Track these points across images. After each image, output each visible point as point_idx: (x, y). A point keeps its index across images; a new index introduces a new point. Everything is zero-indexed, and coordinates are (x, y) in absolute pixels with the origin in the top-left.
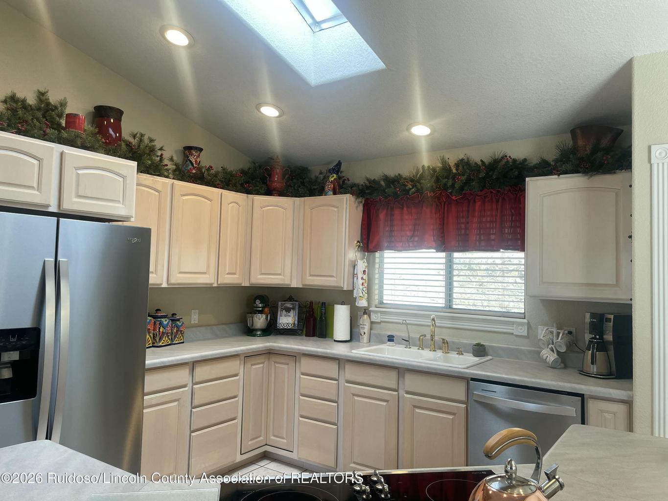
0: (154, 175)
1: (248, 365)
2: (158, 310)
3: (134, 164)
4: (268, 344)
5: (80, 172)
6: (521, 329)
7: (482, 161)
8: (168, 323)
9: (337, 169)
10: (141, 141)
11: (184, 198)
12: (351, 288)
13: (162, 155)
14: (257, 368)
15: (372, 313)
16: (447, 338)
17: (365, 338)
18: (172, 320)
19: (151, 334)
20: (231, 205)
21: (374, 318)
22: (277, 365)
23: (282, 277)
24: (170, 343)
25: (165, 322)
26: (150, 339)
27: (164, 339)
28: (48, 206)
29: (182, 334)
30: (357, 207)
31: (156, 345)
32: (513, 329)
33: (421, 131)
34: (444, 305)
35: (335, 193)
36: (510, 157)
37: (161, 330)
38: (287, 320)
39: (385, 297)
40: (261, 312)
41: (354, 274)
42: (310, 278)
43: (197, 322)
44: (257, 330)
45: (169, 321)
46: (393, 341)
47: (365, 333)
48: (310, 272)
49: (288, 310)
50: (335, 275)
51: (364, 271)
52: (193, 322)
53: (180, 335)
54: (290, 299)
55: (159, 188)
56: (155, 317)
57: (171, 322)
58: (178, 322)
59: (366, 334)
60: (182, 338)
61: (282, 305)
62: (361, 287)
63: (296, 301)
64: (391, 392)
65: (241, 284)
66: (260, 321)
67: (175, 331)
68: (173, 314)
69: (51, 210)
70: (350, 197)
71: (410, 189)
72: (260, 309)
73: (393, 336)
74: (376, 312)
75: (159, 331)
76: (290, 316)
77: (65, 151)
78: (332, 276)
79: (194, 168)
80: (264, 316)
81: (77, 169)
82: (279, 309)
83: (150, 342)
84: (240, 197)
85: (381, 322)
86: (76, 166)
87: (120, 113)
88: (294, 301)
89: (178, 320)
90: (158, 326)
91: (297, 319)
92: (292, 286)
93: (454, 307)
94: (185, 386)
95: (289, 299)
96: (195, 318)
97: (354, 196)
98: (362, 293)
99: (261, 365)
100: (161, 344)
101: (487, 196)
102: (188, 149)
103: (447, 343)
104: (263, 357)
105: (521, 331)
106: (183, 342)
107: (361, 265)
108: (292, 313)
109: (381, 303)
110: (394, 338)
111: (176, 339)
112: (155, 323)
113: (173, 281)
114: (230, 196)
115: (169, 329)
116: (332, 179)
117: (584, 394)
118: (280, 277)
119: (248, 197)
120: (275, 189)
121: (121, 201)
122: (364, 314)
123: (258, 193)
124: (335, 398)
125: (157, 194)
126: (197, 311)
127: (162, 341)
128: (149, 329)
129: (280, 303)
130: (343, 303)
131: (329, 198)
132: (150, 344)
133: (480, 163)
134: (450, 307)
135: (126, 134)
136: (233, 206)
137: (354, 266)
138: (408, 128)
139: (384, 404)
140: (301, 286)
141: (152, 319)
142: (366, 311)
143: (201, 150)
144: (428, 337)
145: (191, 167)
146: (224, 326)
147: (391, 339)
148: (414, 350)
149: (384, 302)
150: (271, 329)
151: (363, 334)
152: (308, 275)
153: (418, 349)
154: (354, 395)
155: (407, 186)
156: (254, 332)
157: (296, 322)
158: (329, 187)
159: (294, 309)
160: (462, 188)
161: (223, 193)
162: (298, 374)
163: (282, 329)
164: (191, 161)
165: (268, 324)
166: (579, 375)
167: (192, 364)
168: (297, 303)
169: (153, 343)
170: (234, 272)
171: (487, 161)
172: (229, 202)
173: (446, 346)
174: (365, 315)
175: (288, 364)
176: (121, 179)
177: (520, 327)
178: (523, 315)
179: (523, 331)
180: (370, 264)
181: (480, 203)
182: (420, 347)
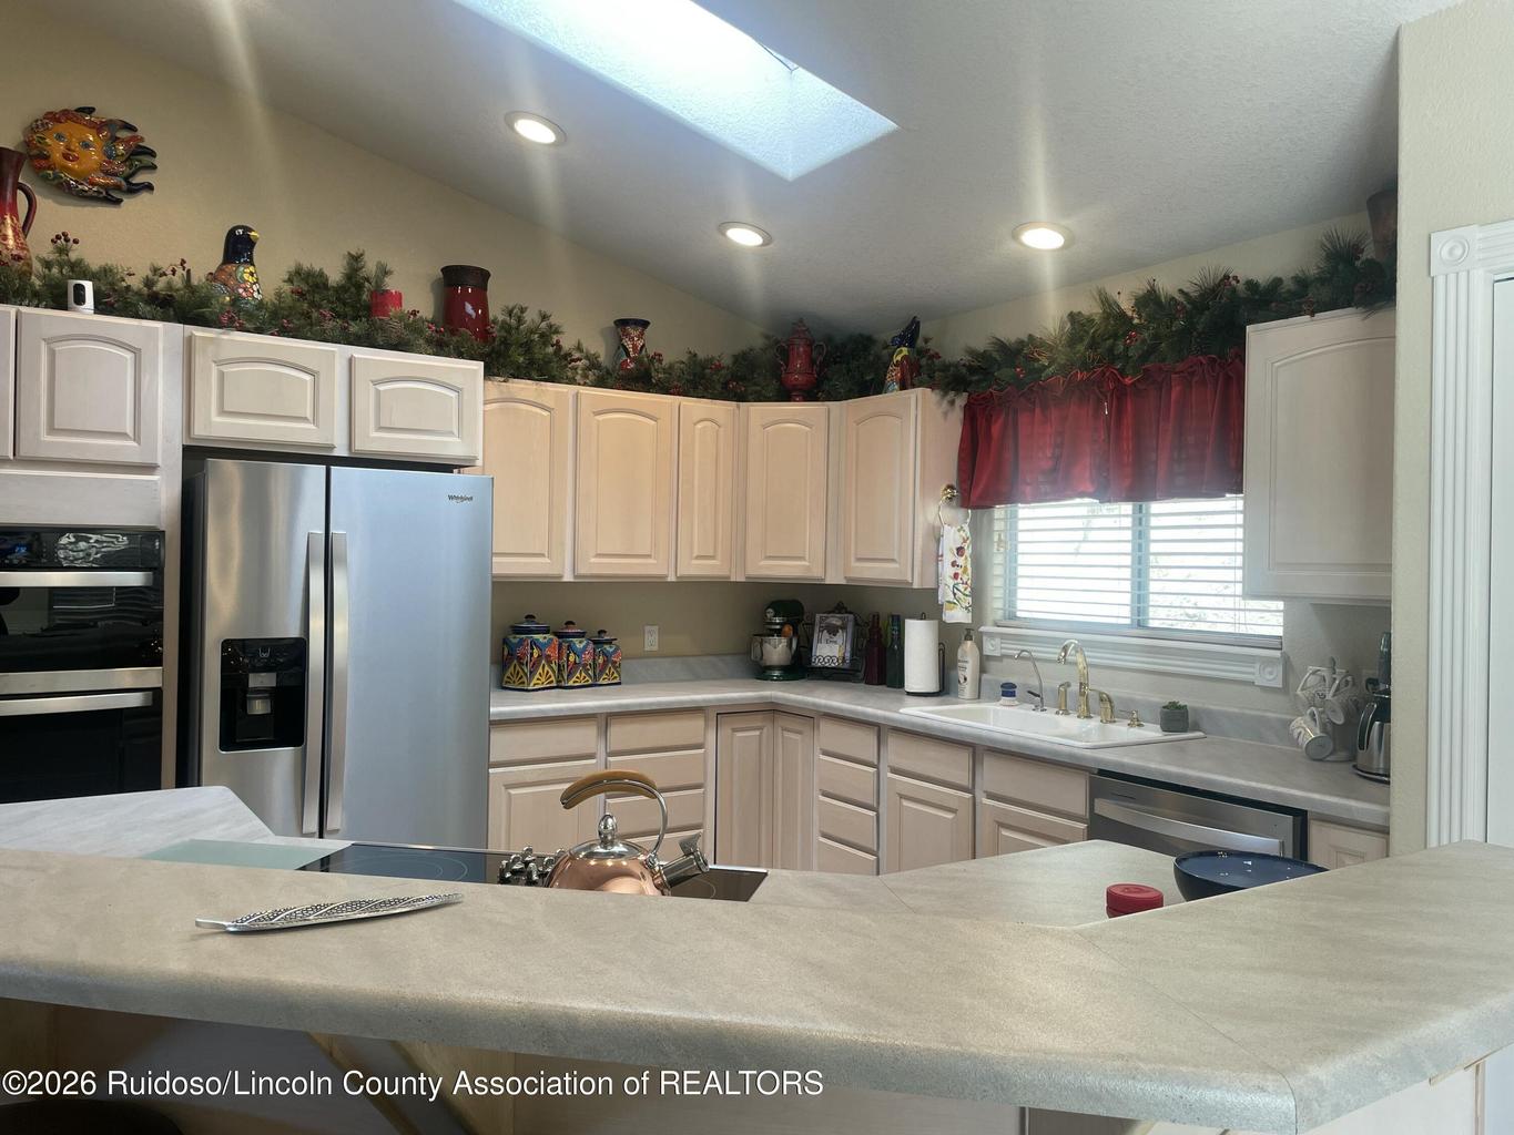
0: (541, 380)
1: (725, 731)
2: (569, 623)
3: (478, 366)
4: (767, 693)
5: (382, 388)
6: (1271, 673)
7: (1181, 291)
8: (585, 647)
9: (910, 334)
10: (520, 320)
11: (600, 418)
12: (930, 585)
13: (558, 342)
14: (746, 737)
15: (984, 638)
16: (1113, 692)
17: (967, 689)
18: (595, 642)
19: (553, 665)
20: (699, 426)
21: (990, 648)
22: (787, 734)
23: (807, 564)
24: (590, 682)
25: (579, 644)
26: (550, 673)
27: (578, 675)
28: (332, 448)
29: (615, 668)
30: (945, 414)
31: (563, 684)
32: (1253, 674)
33: (1043, 239)
34: (1128, 621)
35: (903, 387)
36: (1235, 278)
37: (572, 658)
38: (830, 650)
39: (1020, 605)
40: (779, 633)
41: (938, 556)
42: (858, 564)
43: (655, 648)
44: (771, 668)
45: (588, 644)
46: (1012, 694)
47: (965, 679)
48: (856, 554)
49: (833, 631)
50: (896, 557)
51: (960, 551)
52: (647, 648)
53: (612, 670)
54: (840, 609)
55: (550, 404)
56: (560, 635)
57: (591, 646)
58: (607, 647)
59: (968, 679)
60: (616, 675)
61: (822, 619)
62: (951, 582)
63: (850, 613)
64: (960, 793)
65: (729, 577)
66: (777, 650)
67: (601, 661)
68: (601, 632)
69: (337, 453)
70: (924, 394)
71: (1045, 368)
72: (778, 627)
73: (1014, 686)
74: (992, 635)
75: (568, 660)
76: (835, 642)
77: (356, 356)
78: (893, 560)
79: (633, 360)
80: (784, 641)
81: (376, 383)
82: (817, 629)
83: (553, 678)
84: (721, 409)
85: (1004, 656)
86: (373, 379)
87: (484, 276)
88: (846, 612)
89: (609, 642)
90: (565, 651)
91: (849, 648)
92: (827, 582)
93: (1152, 624)
94: (591, 756)
95: (836, 608)
96: (651, 641)
97: (937, 391)
98: (955, 594)
99: (757, 733)
100: (571, 683)
101: (1195, 371)
102: (622, 323)
103: (1110, 701)
104: (760, 716)
105: (1272, 677)
106: (619, 683)
107: (953, 537)
108: (840, 637)
109: (1013, 617)
110: (1016, 690)
111: (605, 676)
112: (560, 646)
113: (582, 570)
114: (696, 408)
115: (587, 657)
116: (899, 358)
117: (1306, 811)
118: (803, 563)
119: (738, 407)
120: (795, 388)
121: (456, 432)
122: (966, 639)
123: (760, 398)
124: (871, 801)
125: (545, 413)
126: (656, 628)
127: (574, 679)
128: (549, 656)
129: (818, 616)
130: (922, 617)
131: (893, 398)
132: (552, 682)
133: (1178, 297)
134: (1140, 624)
135: (496, 311)
136: (705, 427)
137: (937, 537)
138: (1015, 236)
139: (950, 816)
140: (843, 582)
141: (555, 638)
142: (968, 632)
143: (645, 324)
144: (1075, 687)
145: (625, 358)
146: (713, 659)
147: (1008, 690)
148: (1050, 714)
149: (1019, 614)
150: (800, 668)
151: (962, 681)
152: (853, 559)
153: (1057, 713)
154: (901, 796)
155: (1039, 360)
156: (768, 672)
157: (848, 655)
158: (894, 374)
159: (843, 628)
160: (1145, 357)
161: (683, 403)
162: (817, 751)
163: (820, 668)
164: (625, 347)
165: (793, 657)
166: (1354, 776)
167: (604, 717)
168: (851, 617)
169: (558, 682)
170: (711, 554)
171: (1193, 291)
172: (695, 419)
173: (1110, 708)
174: (969, 642)
175: (800, 733)
176: (453, 395)
177: (1269, 669)
178: (1277, 642)
179: (1273, 678)
180: (978, 533)
181: (1178, 388)
182: (1060, 708)
